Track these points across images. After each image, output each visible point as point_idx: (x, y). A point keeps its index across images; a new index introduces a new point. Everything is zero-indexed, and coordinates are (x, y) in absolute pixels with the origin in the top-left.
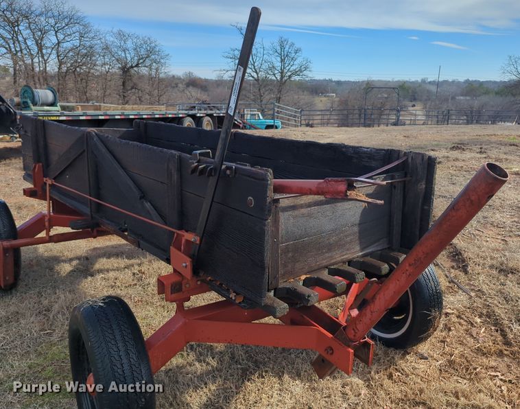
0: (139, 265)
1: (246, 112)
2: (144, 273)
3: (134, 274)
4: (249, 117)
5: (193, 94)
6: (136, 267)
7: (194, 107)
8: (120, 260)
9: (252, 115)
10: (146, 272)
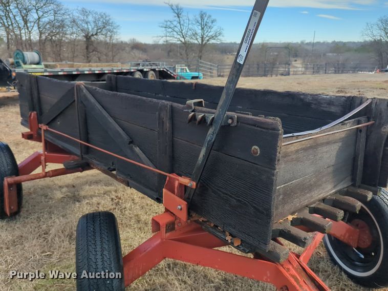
0: (116, 191)
1: (177, 67)
2: (120, 198)
3: (112, 199)
4: (179, 71)
5: (137, 54)
6: (113, 193)
7: (139, 64)
8: (99, 187)
9: (181, 69)
10: (122, 198)
